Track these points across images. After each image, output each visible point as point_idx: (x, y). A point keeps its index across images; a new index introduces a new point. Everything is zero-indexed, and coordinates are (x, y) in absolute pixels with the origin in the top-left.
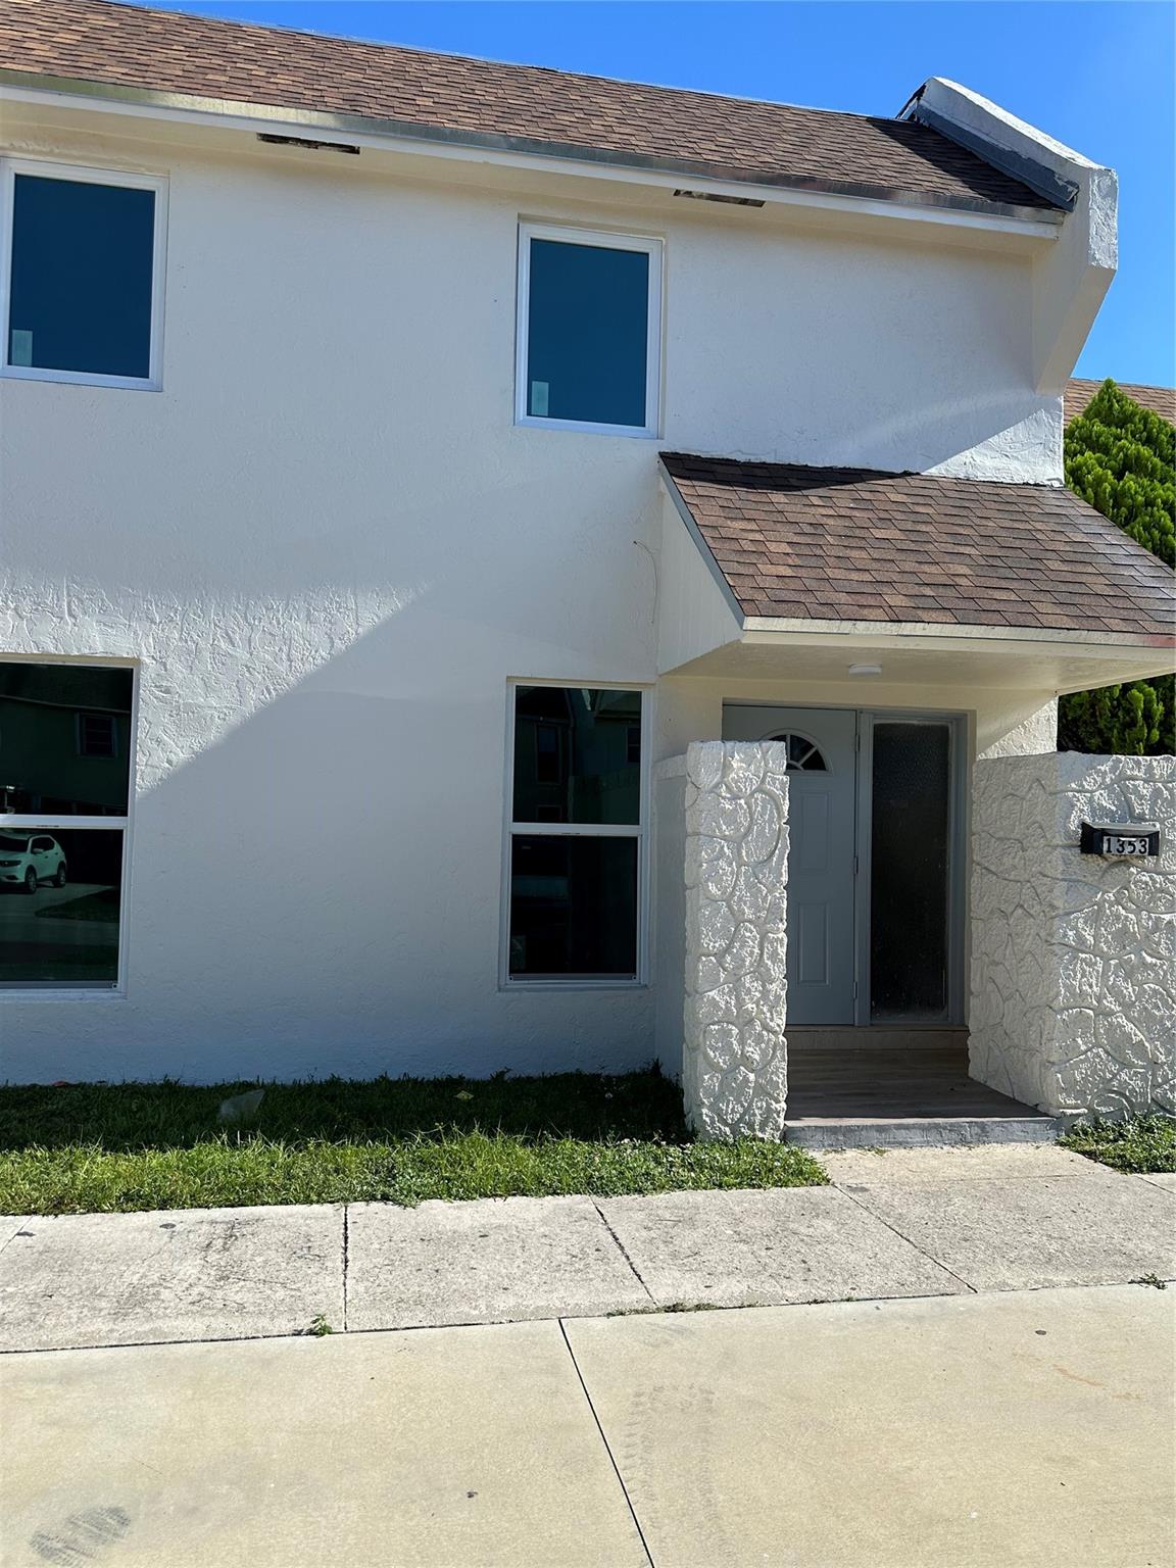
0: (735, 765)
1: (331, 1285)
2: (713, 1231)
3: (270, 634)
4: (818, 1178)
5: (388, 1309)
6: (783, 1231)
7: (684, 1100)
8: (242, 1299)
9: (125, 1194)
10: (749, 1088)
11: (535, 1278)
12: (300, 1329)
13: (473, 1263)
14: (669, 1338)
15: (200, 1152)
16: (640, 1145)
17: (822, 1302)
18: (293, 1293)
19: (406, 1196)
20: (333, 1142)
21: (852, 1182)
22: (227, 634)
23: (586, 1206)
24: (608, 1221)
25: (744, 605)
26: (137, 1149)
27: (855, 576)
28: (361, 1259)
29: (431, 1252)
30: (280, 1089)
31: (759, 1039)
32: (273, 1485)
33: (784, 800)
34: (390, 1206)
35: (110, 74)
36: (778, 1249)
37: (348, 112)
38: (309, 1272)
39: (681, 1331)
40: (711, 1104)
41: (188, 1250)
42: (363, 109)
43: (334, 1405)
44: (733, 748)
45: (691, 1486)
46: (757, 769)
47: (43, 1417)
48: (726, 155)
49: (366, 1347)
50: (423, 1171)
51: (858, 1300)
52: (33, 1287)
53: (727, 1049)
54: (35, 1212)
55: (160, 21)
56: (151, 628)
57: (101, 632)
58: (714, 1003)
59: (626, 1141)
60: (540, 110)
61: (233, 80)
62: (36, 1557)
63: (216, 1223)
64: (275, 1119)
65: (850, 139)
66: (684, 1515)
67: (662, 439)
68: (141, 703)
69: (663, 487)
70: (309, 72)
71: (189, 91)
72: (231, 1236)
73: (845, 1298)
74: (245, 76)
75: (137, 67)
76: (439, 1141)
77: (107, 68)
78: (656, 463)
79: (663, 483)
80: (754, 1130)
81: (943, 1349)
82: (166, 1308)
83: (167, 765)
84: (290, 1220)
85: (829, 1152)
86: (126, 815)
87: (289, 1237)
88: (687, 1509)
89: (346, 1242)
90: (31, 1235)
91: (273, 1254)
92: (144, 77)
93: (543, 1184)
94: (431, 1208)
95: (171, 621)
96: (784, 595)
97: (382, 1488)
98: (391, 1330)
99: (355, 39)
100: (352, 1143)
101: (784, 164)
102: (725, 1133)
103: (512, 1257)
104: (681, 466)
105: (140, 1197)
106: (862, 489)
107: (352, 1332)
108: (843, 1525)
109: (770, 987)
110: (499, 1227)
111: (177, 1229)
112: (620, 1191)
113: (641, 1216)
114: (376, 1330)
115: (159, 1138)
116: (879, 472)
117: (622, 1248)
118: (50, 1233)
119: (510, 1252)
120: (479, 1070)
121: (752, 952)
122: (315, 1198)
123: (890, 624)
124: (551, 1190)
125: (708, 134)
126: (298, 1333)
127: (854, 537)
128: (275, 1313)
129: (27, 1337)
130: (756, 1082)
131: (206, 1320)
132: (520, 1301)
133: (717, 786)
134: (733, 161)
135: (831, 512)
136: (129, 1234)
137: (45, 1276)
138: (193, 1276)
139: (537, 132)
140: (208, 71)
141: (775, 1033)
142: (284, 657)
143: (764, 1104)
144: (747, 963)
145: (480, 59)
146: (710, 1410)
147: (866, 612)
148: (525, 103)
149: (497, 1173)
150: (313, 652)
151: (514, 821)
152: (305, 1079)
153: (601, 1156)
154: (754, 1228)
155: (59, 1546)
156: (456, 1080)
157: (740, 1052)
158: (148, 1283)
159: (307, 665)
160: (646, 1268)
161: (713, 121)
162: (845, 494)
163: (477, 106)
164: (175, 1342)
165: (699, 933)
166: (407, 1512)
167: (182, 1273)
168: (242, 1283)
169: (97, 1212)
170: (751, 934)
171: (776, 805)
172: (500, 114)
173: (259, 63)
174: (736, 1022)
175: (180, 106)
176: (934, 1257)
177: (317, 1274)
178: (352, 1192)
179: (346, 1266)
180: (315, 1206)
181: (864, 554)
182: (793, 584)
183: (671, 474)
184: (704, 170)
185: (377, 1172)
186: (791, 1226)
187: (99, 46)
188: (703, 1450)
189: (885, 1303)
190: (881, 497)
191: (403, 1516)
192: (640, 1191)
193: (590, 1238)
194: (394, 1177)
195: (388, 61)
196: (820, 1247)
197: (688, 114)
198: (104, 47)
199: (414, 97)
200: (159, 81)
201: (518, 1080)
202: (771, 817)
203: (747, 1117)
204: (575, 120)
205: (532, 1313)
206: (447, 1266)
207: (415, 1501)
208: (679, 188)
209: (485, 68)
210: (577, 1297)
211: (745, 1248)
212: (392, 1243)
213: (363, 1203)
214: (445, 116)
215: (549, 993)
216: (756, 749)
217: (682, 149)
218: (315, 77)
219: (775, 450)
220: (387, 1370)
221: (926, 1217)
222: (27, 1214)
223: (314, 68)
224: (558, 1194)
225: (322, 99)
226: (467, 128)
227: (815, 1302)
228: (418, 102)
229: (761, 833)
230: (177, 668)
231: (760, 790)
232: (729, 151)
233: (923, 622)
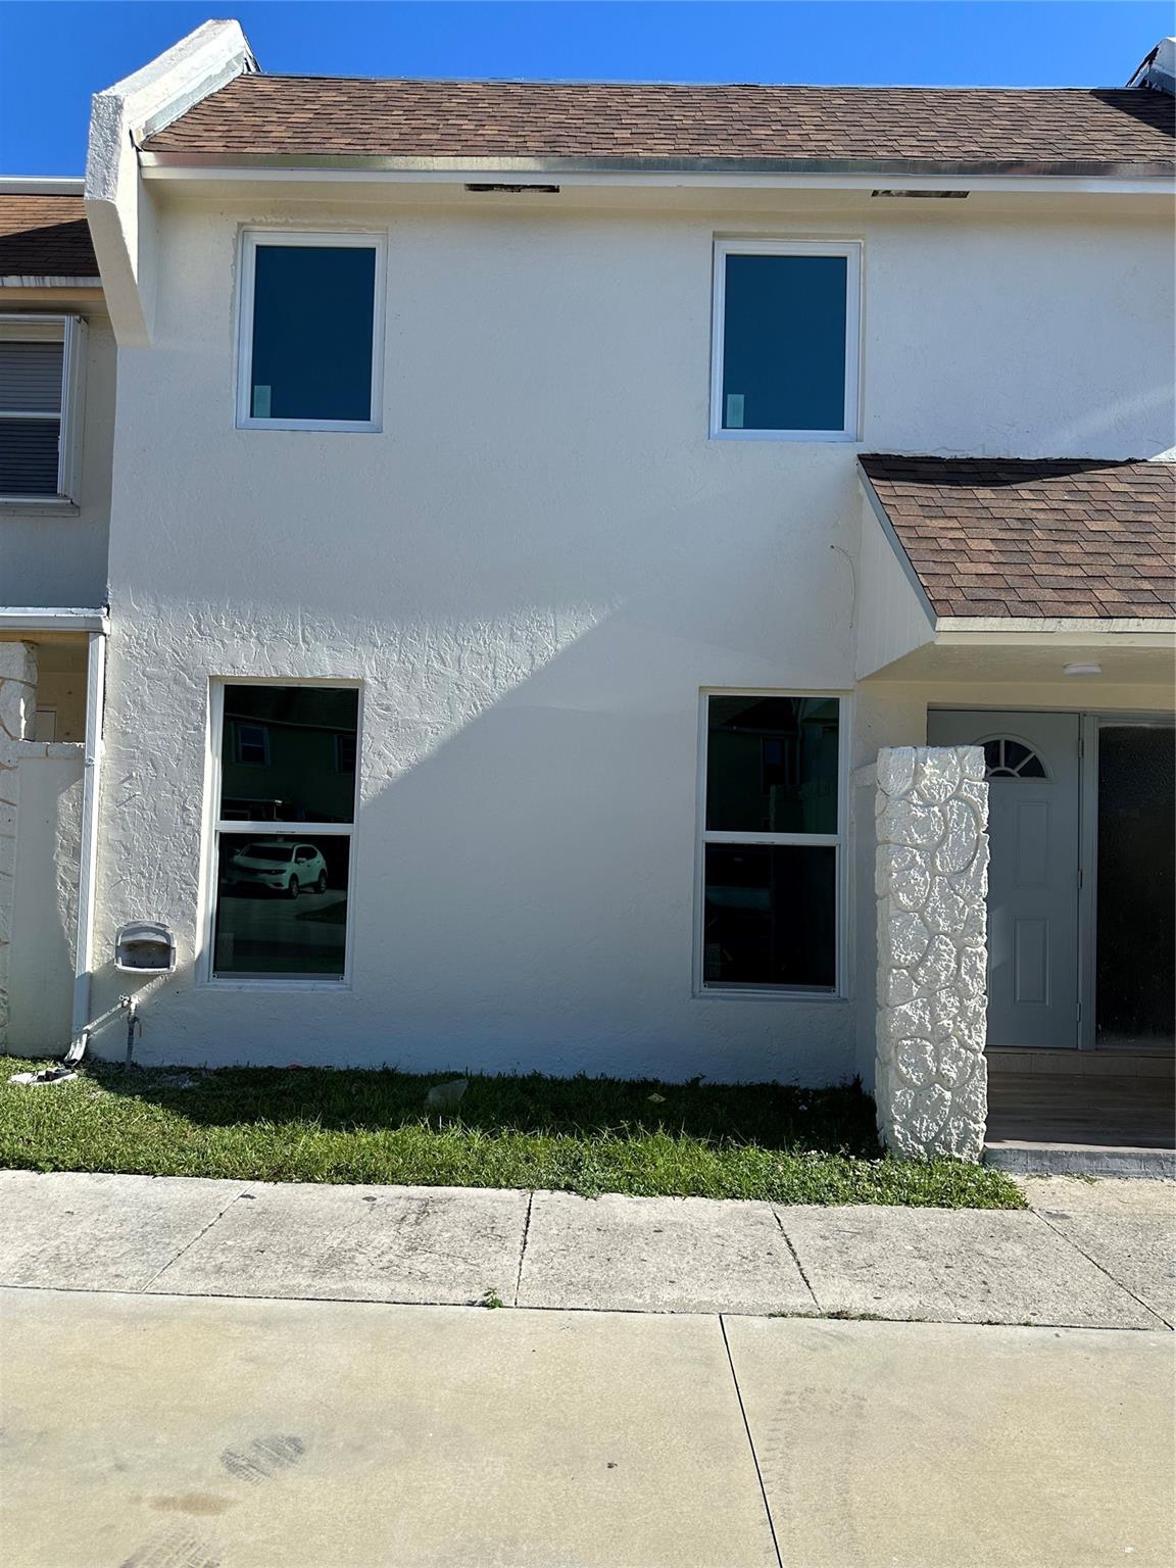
0: (927, 771)
1: (508, 1264)
2: (892, 1246)
3: (478, 653)
4: (1017, 1203)
5: (557, 1291)
6: (966, 1251)
7: (877, 1115)
8: (426, 1269)
9: (335, 1168)
10: (945, 1106)
11: (702, 1274)
12: (474, 1300)
13: (644, 1255)
14: (829, 1343)
15: (404, 1134)
16: (827, 1157)
17: (997, 1324)
18: (472, 1268)
19: (589, 1188)
20: (525, 1132)
21: (1053, 1209)
22: (440, 655)
23: (764, 1211)
24: (785, 1227)
25: (938, 606)
26: (350, 1129)
27: (1064, 571)
28: (538, 1242)
29: (606, 1242)
30: (486, 1080)
31: (956, 1057)
32: (431, 1435)
33: (983, 808)
34: (573, 1196)
35: (335, 146)
36: (958, 1267)
37: (548, 154)
38: (490, 1250)
39: (841, 1338)
40: (904, 1120)
41: (384, 1222)
42: (562, 149)
43: (496, 1370)
44: (926, 753)
45: (828, 1485)
46: (952, 776)
47: (243, 1353)
48: (926, 149)
49: (533, 1322)
50: (608, 1166)
51: (1037, 1326)
52: (249, 1242)
53: (921, 1065)
54: (258, 1178)
55: (383, 90)
56: (373, 651)
57: (331, 657)
58: (906, 1017)
59: (813, 1152)
60: (737, 127)
61: (444, 137)
62: (224, 1470)
63: (413, 1199)
64: (476, 1108)
65: (1069, 115)
66: (818, 1510)
67: (861, 441)
68: (365, 720)
69: (862, 490)
70: (515, 119)
71: (404, 153)
72: (424, 1212)
73: (1023, 1322)
74: (455, 131)
75: (359, 136)
76: (625, 1138)
77: (333, 141)
78: (855, 466)
79: (861, 485)
80: (950, 1150)
81: (1124, 1383)
82: (358, 1271)
83: (387, 777)
84: (479, 1201)
85: (1032, 1177)
86: (352, 822)
87: (476, 1217)
88: (821, 1505)
89: (527, 1226)
90: (253, 1198)
91: (459, 1231)
92: (365, 145)
93: (723, 1187)
94: (611, 1201)
95: (391, 644)
96: (981, 594)
97: (529, 1450)
98: (557, 1309)
99: (562, 81)
100: (544, 1135)
101: (990, 150)
102: (919, 1151)
103: (683, 1252)
104: (880, 467)
105: (348, 1171)
106: (1079, 481)
107: (521, 1307)
108: (982, 1541)
109: (968, 1003)
110: (674, 1224)
111: (378, 1202)
112: (801, 1200)
113: (819, 1225)
114: (543, 1308)
115: (372, 1119)
116: (1099, 461)
117: (794, 1254)
118: (269, 1197)
119: (682, 1247)
120: (675, 1075)
121: (948, 966)
122: (504, 1183)
123: (1099, 620)
124: (731, 1194)
125: (910, 129)
126: (472, 1304)
127: (1064, 531)
128: (454, 1284)
129: (240, 1284)
130: (953, 1101)
131: (392, 1285)
132: (684, 1294)
133: (907, 793)
134: (934, 155)
135: (1042, 506)
136: (335, 1203)
137: (260, 1234)
138: (386, 1245)
139: (731, 150)
140: (422, 131)
141: (974, 1051)
142: (490, 675)
143: (962, 1124)
144: (943, 978)
145: (681, 84)
146: (860, 1416)
147: (1072, 608)
148: (722, 123)
149: (678, 1173)
150: (516, 669)
151: (707, 829)
152: (507, 1071)
153: (787, 1165)
154: (936, 1246)
155: (244, 1463)
156: (651, 1082)
157: (935, 1070)
158: (346, 1248)
159: (510, 682)
160: (816, 1275)
161: (917, 116)
162: (1060, 486)
163: (674, 132)
164: (363, 1301)
165: (890, 944)
166: (549, 1473)
167: (376, 1241)
168: (428, 1255)
169: (310, 1182)
170: (947, 947)
171: (974, 812)
172: (696, 137)
173: (469, 118)
174: (931, 1038)
175: (396, 167)
176: (1132, 1291)
177: (496, 1252)
178: (538, 1180)
179: (524, 1248)
180: (503, 1190)
181: (1076, 548)
182: (992, 582)
183: (869, 476)
184: (906, 167)
185: (565, 1163)
186: (977, 1246)
187: (328, 121)
188: (846, 1453)
189: (1067, 1331)
190: (1101, 487)
191: (545, 1477)
192: (821, 1202)
193: (763, 1242)
194: (580, 1169)
195: (590, 99)
196: (1005, 1270)
197: (891, 111)
198: (332, 121)
199: (612, 131)
200: (378, 147)
201: (713, 1088)
202: (969, 826)
203: (942, 1136)
204: (772, 133)
205: (695, 1307)
206: (618, 1256)
207: (558, 1465)
208: (876, 189)
209: (686, 93)
210: (742, 1295)
211: (922, 1263)
212: (570, 1230)
213: (548, 1191)
214: (641, 146)
215: (742, 1003)
216: (951, 755)
217: (880, 148)
218: (521, 124)
219: (983, 445)
220: (548, 1344)
221: (1130, 1249)
222: (251, 1179)
223: (520, 115)
224: (737, 1198)
225: (524, 144)
226: (660, 155)
227: (989, 1323)
228: (616, 136)
229: (957, 842)
230: (397, 688)
231: (956, 797)
232: (930, 144)
233: (1137, 617)
